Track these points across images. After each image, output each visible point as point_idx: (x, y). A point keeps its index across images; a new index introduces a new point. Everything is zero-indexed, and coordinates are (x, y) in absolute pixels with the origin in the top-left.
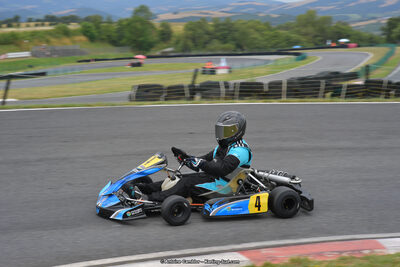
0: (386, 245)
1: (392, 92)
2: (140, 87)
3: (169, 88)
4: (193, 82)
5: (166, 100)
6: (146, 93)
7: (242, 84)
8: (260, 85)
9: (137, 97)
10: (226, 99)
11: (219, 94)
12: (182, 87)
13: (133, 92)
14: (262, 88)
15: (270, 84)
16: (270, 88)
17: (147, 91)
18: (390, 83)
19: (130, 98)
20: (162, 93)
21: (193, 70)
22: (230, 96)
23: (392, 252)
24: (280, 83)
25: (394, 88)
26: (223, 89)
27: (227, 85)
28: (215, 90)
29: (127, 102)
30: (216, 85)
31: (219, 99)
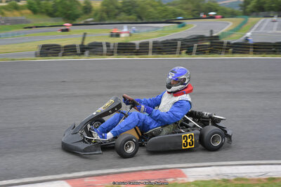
0: (188, 174)
1: (231, 50)
2: (43, 46)
3: (65, 47)
4: (83, 42)
5: (63, 55)
6: (48, 50)
7: (119, 44)
8: (133, 45)
9: (41, 54)
10: (107, 55)
11: (103, 51)
12: (75, 46)
13: (38, 50)
14: (135, 47)
15: (140, 44)
16: (140, 47)
17: (48, 49)
18: (228, 43)
19: (36, 55)
20: (60, 50)
21: (82, 34)
22: (110, 53)
23: (191, 180)
24: (148, 43)
25: (231, 47)
26: (105, 48)
27: (108, 45)
28: (99, 49)
29: (34, 58)
30: (100, 45)
31: (102, 55)
